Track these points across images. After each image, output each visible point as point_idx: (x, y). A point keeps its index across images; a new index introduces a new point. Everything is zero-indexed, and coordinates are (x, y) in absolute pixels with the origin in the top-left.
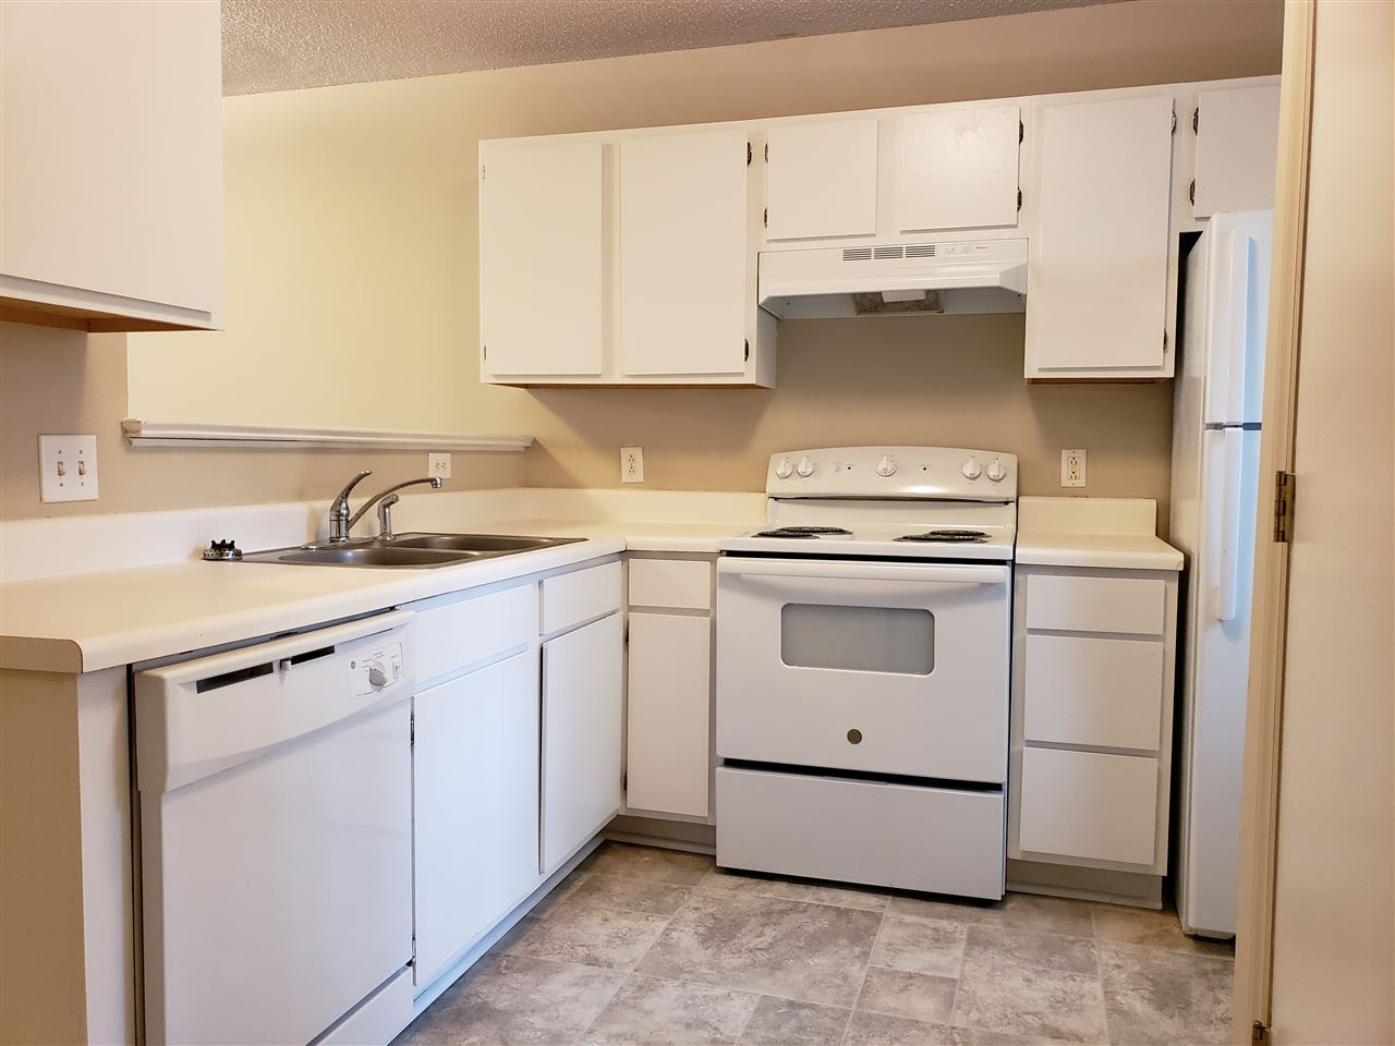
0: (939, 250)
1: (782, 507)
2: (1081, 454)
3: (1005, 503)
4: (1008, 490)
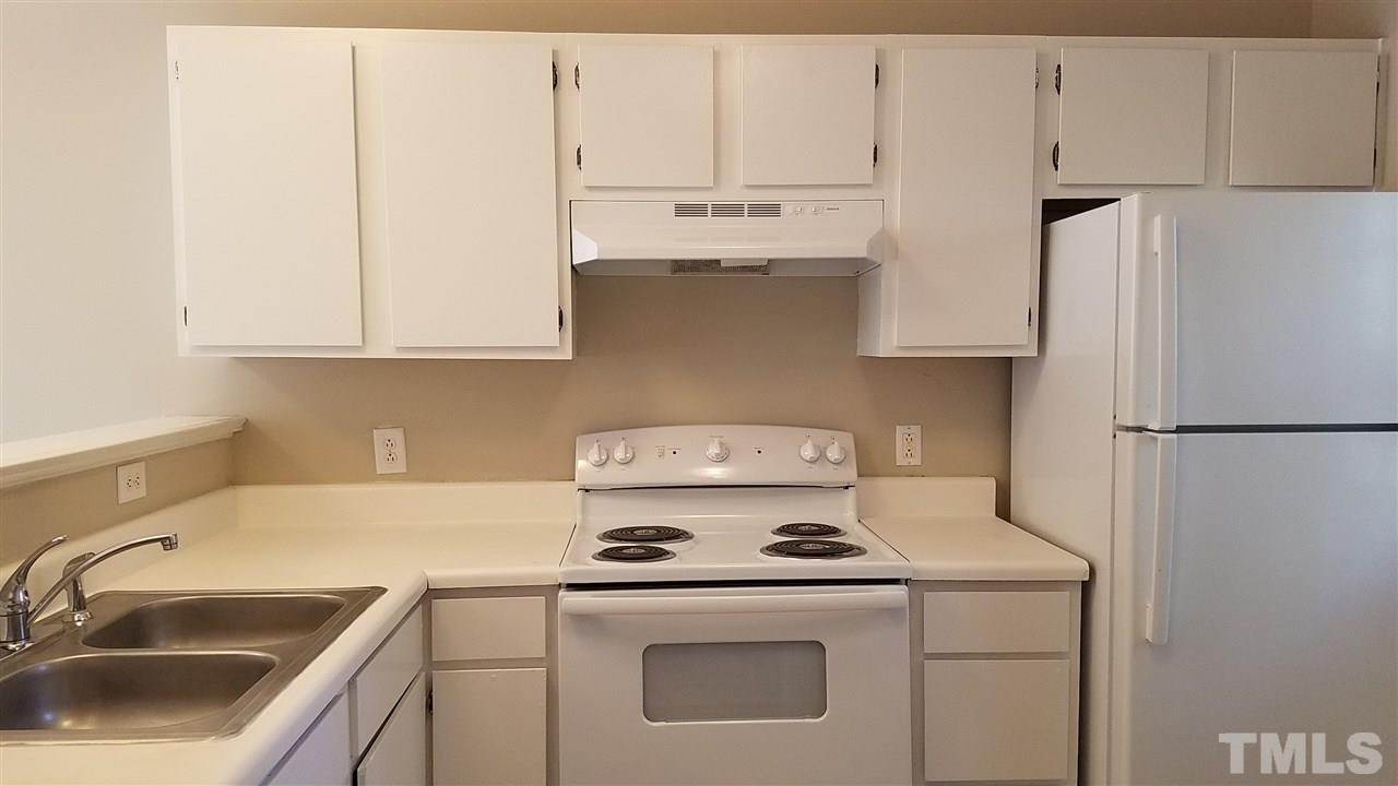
0: (786, 209)
1: (594, 500)
2: (916, 430)
3: (847, 488)
4: (849, 474)
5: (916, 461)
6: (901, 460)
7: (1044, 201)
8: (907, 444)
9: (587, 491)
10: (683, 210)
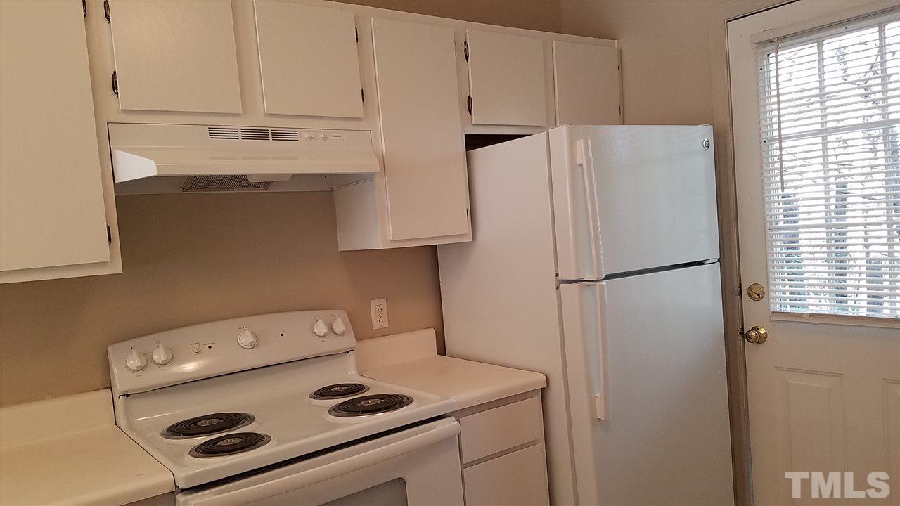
0: (303, 135)
1: (135, 403)
2: (382, 302)
3: (348, 352)
4: (350, 341)
5: (385, 324)
6: (376, 325)
7: (465, 135)
8: (378, 313)
9: (128, 396)
10: (216, 133)
